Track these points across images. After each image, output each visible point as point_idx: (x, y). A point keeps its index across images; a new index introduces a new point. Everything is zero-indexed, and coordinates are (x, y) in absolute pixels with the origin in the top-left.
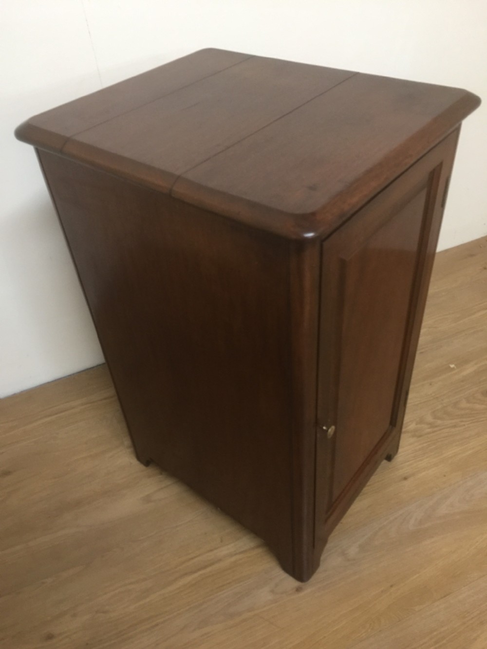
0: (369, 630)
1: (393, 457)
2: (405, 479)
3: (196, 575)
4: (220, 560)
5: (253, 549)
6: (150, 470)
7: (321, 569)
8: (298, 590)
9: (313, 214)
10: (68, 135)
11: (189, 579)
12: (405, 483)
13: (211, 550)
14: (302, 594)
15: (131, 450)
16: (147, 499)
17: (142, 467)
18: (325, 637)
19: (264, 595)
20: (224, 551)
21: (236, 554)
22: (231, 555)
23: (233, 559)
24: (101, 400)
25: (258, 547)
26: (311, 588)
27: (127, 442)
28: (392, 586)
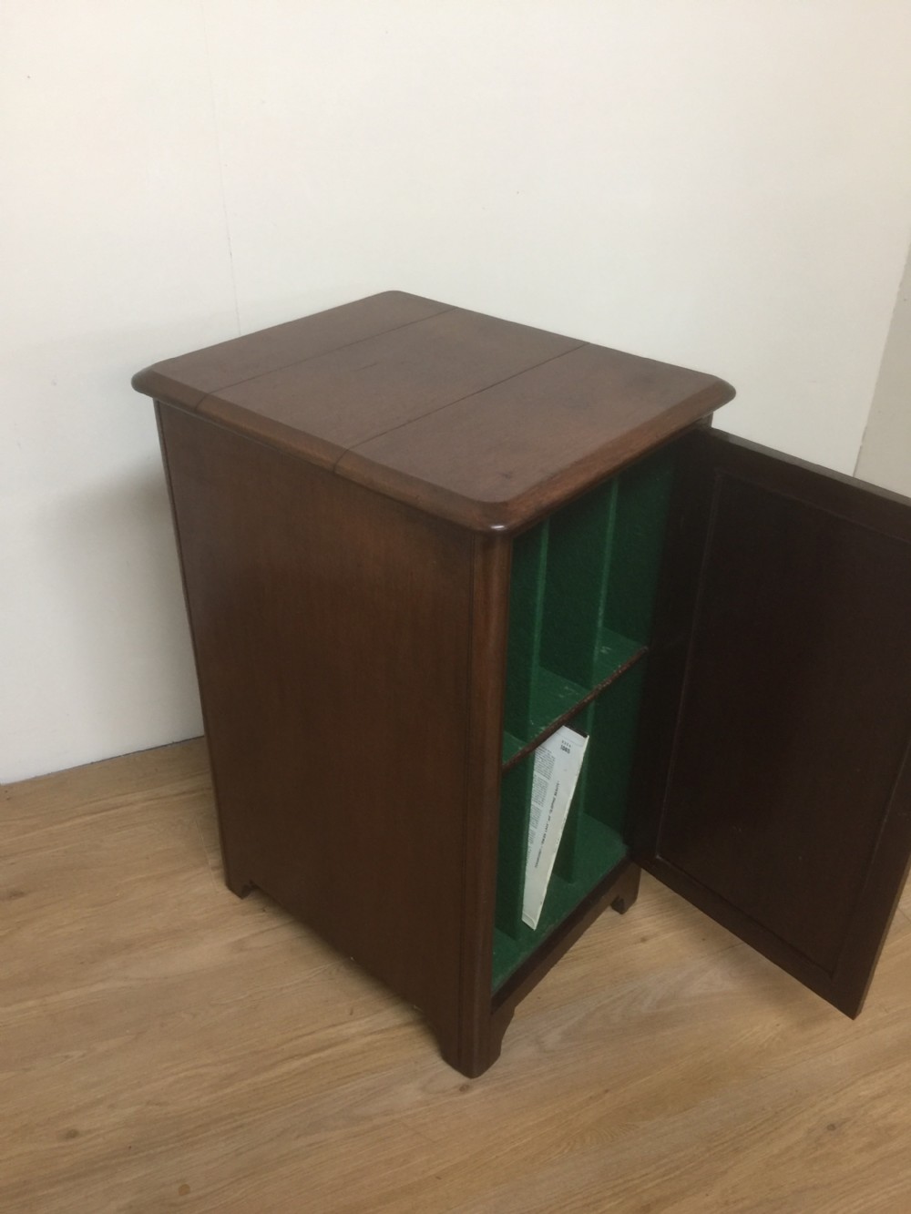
0: (566, 1151)
1: (628, 908)
2: (644, 940)
3: (307, 1060)
4: (346, 1041)
5: (399, 1027)
6: (247, 904)
7: (499, 1062)
8: (464, 1089)
9: (505, 504)
10: (205, 390)
11: (296, 1064)
12: (642, 946)
13: (334, 1026)
14: (467, 1096)
15: (221, 871)
16: (239, 946)
17: (234, 898)
18: (497, 1157)
19: (409, 1094)
20: (353, 1028)
21: (371, 1034)
22: (363, 1034)
23: (369, 1039)
24: (176, 795)
25: (408, 1024)
26: (481, 1088)
27: (215, 859)
28: (607, 1091)
